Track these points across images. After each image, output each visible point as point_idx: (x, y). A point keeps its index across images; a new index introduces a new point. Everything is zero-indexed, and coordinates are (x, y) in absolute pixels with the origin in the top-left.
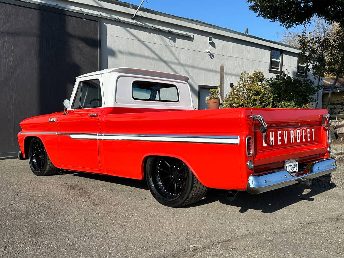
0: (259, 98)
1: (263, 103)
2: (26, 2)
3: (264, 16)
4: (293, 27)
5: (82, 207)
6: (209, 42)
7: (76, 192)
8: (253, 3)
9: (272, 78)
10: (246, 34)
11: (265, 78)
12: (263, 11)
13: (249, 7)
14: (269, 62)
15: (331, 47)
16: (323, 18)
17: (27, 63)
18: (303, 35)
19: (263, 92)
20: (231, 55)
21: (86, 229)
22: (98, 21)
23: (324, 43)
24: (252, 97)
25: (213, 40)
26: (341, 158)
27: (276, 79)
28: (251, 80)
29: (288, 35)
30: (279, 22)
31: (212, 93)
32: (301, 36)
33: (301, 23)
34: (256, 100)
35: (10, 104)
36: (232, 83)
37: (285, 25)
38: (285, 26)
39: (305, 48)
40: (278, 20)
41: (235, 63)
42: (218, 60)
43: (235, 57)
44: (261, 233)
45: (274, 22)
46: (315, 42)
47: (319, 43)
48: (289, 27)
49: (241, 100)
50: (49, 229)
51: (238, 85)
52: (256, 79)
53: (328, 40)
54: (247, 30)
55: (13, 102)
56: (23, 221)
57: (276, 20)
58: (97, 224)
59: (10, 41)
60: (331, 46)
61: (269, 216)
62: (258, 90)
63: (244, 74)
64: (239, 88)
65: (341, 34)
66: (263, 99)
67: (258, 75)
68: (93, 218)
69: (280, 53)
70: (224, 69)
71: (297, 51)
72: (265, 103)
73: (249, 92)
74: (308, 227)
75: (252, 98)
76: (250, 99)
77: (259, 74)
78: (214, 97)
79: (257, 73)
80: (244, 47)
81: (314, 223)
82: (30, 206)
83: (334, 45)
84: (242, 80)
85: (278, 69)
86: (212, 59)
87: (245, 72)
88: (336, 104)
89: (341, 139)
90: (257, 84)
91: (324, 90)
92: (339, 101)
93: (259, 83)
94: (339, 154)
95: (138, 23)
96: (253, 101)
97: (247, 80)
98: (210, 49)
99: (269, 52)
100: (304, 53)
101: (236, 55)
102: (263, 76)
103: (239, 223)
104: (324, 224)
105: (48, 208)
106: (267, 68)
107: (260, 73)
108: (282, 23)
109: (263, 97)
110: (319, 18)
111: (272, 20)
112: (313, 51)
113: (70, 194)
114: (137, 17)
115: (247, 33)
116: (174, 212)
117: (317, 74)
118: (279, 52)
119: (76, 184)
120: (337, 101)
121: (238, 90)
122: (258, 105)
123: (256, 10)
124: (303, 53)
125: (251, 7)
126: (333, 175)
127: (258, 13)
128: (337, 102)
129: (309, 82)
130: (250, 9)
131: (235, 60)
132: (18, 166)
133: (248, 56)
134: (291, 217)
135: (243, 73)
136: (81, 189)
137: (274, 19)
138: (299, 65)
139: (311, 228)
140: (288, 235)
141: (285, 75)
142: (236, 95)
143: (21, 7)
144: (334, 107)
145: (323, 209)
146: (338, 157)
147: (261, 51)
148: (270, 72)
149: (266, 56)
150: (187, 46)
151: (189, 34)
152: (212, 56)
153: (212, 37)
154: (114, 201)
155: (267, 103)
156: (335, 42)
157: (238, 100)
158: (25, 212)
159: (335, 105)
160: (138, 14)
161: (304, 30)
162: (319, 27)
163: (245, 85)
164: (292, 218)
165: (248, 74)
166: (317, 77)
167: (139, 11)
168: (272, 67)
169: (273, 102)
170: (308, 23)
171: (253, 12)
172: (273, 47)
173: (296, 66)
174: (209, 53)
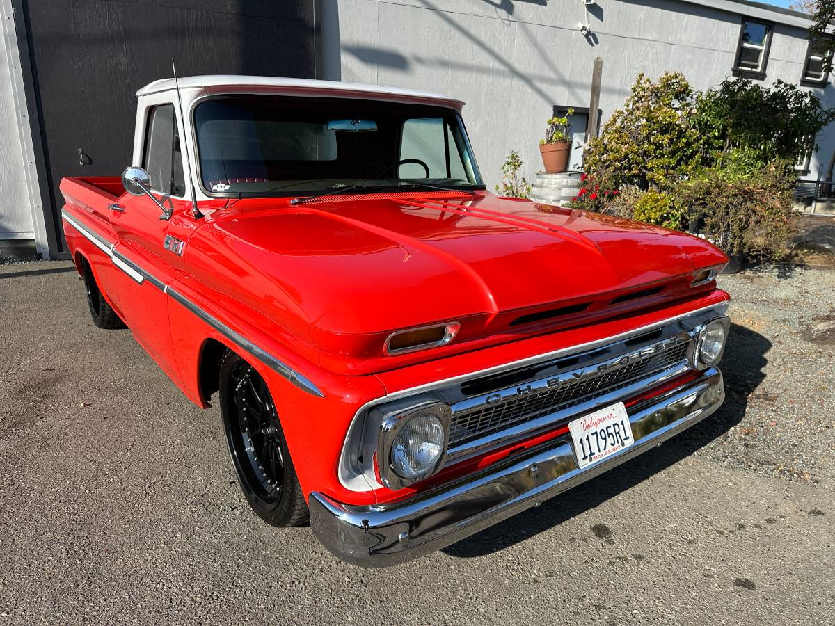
0: (667, 140)
1: (678, 153)
6: (587, 6)
11: (691, 91)
19: (679, 125)
20: (639, 34)
24: (651, 136)
31: (552, 129)
34: (662, 145)
39: (829, 16)
41: (647, 54)
42: (606, 47)
43: (650, 39)
52: (667, 93)
59: (116, 19)
62: (667, 120)
66: (679, 142)
67: (673, 84)
69: (766, 28)
70: (601, 69)
71: (807, 24)
72: (684, 151)
73: (645, 126)
75: (653, 138)
77: (674, 81)
78: (556, 137)
79: (670, 76)
80: (674, 15)
86: (593, 45)
87: (642, 76)
90: (670, 105)
94: (827, 318)
96: (655, 147)
97: (644, 96)
98: (588, 21)
99: (736, 29)
100: (824, 27)
101: (654, 36)
102: (687, 87)
106: (727, 66)
107: (676, 77)
118: (764, 27)
122: (667, 158)
124: (821, 28)
133: (683, 37)
138: (812, 57)
142: (619, 131)
146: (821, 326)
147: (716, 26)
149: (730, 36)
150: (531, 16)
152: (592, 39)
157: (617, 144)
165: (648, 80)
172: (749, 15)
173: (802, 60)
174: (584, 32)
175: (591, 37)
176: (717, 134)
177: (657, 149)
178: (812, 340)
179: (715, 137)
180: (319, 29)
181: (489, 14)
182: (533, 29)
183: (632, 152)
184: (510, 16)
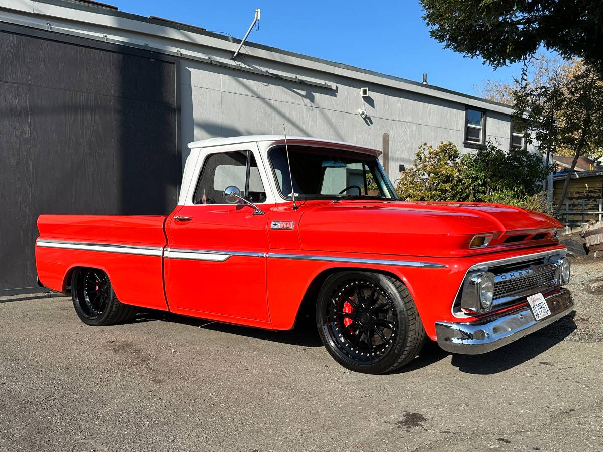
0: (450, 187)
1: (457, 196)
2: (52, 32)
3: (455, 48)
4: (506, 65)
5: (133, 387)
6: (364, 98)
7: (127, 357)
8: (437, 26)
9: (471, 153)
10: (424, 83)
11: (459, 154)
12: (453, 39)
13: (430, 34)
14: (464, 130)
15: (566, 103)
16: (555, 50)
17: (54, 134)
18: (523, 79)
19: (457, 176)
20: (399, 118)
21: (134, 433)
22: (174, 63)
23: (554, 96)
24: (437, 185)
25: (369, 94)
26: (600, 286)
27: (478, 154)
28: (436, 157)
29: (490, 88)
30: (481, 59)
31: (370, 181)
32: (520, 81)
33: (519, 59)
34: (446, 191)
35: (25, 204)
36: (403, 165)
37: (492, 63)
38: (492, 65)
39: (523, 105)
40: (478, 55)
41: (406, 131)
42: (378, 127)
43: (407, 121)
44: (475, 435)
45: (472, 57)
46: (539, 95)
47: (545, 96)
48: (498, 65)
49: (420, 191)
50: (61, 433)
51: (414, 167)
52: (444, 155)
53: (561, 91)
54: (425, 77)
55: (31, 200)
56: (15, 416)
57: (476, 55)
58: (157, 423)
59: (24, 98)
60: (566, 100)
61: (487, 398)
62: (448, 173)
63: (424, 147)
64: (416, 171)
65: (583, 80)
66: (458, 188)
67: (448, 149)
68: (150, 410)
69: (482, 114)
70: (388, 141)
71: (510, 111)
72: (461, 195)
73: (433, 178)
74: (564, 420)
75: (439, 187)
76: (436, 190)
77: (448, 147)
78: (374, 187)
79: (446, 144)
80: (421, 105)
81: (573, 410)
82: (36, 387)
83: (571, 99)
84: (420, 157)
85: (478, 141)
86: (369, 125)
87: (425, 144)
88: (576, 198)
89: (595, 255)
90: (446, 164)
91: (555, 175)
92: (581, 193)
93: (449, 162)
94: (597, 280)
95: (243, 65)
96: (440, 193)
97: (430, 158)
98: (365, 108)
99: (462, 114)
100: (522, 113)
101: (409, 119)
102: (456, 151)
103: (430, 415)
104: (593, 413)
105: (69, 390)
106: (459, 140)
107: (450, 144)
108: (486, 60)
109: (457, 185)
110: (548, 49)
111: (469, 55)
112: (536, 110)
113: (115, 361)
114: (240, 56)
115: (426, 82)
116: (305, 394)
117: (544, 148)
118: (480, 113)
119: (129, 342)
120: (578, 193)
121: (414, 175)
122: (449, 200)
123: (441, 38)
124: (520, 114)
125: (433, 34)
126: (590, 317)
127: (446, 42)
128: (577, 196)
129: (535, 159)
130: (432, 36)
131: (406, 127)
132: (33, 311)
133: (428, 120)
134: (529, 399)
135: (421, 146)
136: (136, 350)
137: (472, 53)
138: (514, 134)
139: (571, 421)
140: (528, 437)
141: (493, 149)
142: (411, 183)
143: (42, 40)
144: (572, 203)
145: (585, 381)
146: (595, 285)
147: (449, 112)
148: (465, 147)
149: (459, 119)
150: (326, 104)
151: (329, 83)
152: (368, 121)
153: (367, 89)
154: (194, 374)
155: (464, 195)
156: (573, 95)
157: (414, 191)
158: (23, 399)
159: (574, 200)
160: (243, 51)
161: (524, 70)
162: (541, 74)
163: (425, 166)
164: (530, 401)
165: (431, 147)
166: (545, 153)
167: (243, 46)
168: (470, 137)
169: (474, 194)
170: (530, 59)
171: (437, 40)
172: (470, 104)
173: (508, 136)
174: (363, 116)
175: (368, 119)
176: (480, 182)
177: (442, 193)
178: (593, 293)
179: (479, 185)
180: (179, 110)
181: (298, 102)
182: (328, 113)
183: (426, 196)
184: (312, 103)
